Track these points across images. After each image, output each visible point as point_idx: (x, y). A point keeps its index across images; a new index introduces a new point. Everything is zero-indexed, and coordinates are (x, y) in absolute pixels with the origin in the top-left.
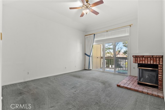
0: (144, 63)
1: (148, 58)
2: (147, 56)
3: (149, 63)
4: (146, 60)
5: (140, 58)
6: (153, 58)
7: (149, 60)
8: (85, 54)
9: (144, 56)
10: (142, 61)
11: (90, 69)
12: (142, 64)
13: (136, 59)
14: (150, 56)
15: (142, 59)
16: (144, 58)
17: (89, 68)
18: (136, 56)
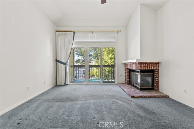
0: (147, 69)
1: (149, 64)
2: (149, 62)
3: (150, 69)
4: (149, 66)
5: (144, 64)
6: (153, 64)
7: (150, 66)
8: (57, 61)
9: (147, 62)
10: (146, 67)
11: (67, 83)
12: (146, 70)
13: (141, 65)
14: (152, 62)
15: (146, 65)
16: (147, 65)
17: (65, 82)
18: (141, 62)
